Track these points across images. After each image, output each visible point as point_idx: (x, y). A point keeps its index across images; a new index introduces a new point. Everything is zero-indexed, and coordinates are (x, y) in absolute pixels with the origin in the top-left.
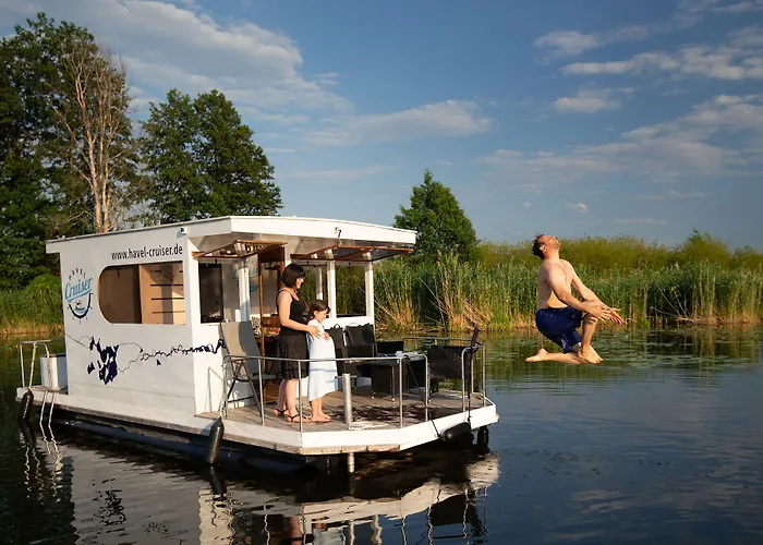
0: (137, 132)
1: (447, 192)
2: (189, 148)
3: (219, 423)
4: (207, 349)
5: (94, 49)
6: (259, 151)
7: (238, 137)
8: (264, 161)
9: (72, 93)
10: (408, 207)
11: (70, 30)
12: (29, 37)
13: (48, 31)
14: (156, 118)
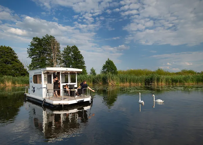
0: (62, 52)
1: (112, 61)
2: (70, 55)
3: (45, 99)
4: (45, 88)
5: (55, 40)
6: (81, 55)
7: (78, 53)
8: (82, 57)
9: (51, 47)
10: (105, 64)
11: (51, 37)
12: (45, 38)
13: (48, 37)
14: (65, 50)
